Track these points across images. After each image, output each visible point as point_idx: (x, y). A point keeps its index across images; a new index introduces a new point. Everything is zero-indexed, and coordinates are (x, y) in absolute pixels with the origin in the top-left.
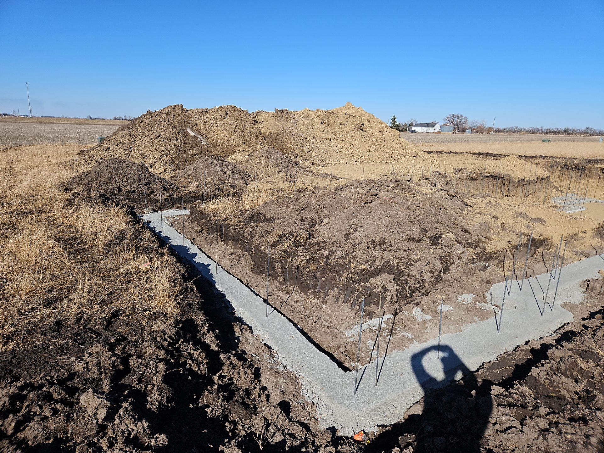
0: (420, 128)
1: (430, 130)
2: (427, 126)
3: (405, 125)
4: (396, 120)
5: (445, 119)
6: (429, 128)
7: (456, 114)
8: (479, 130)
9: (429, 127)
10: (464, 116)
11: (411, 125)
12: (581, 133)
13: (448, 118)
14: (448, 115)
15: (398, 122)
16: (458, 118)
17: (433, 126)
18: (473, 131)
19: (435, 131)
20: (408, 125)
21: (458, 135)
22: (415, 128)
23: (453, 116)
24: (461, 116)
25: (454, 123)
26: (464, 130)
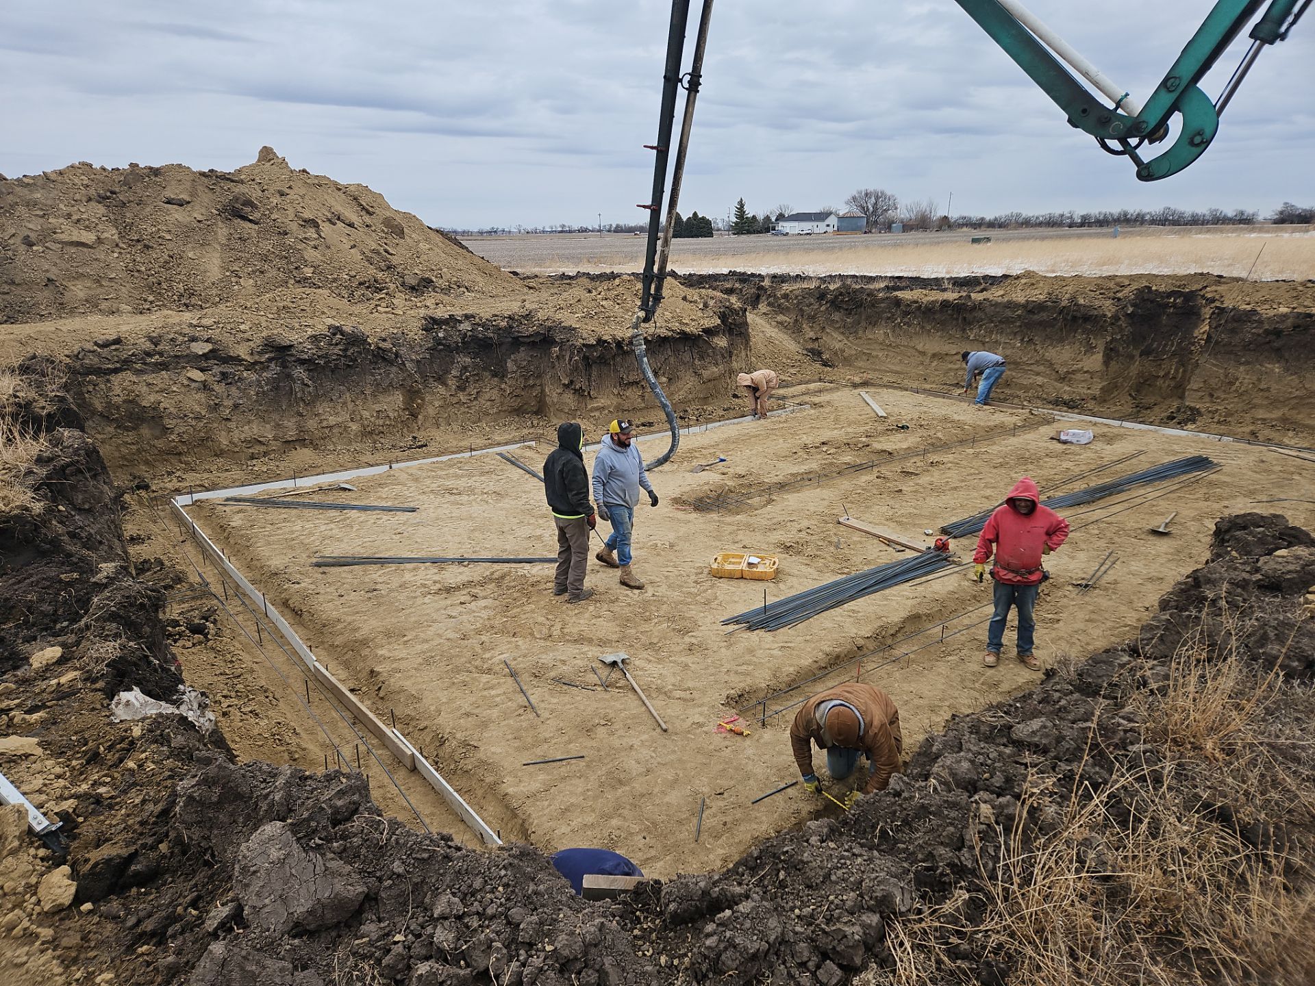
0: (795, 224)
1: (820, 227)
2: (811, 220)
3: (767, 218)
4: (745, 208)
5: (847, 203)
6: (815, 224)
7: (871, 188)
8: (921, 224)
9: (815, 220)
10: (888, 193)
11: (781, 217)
12: (1154, 222)
13: (854, 199)
14: (855, 193)
15: (750, 212)
16: (877, 198)
17: (823, 220)
18: (907, 227)
19: (830, 229)
20: (773, 219)
21: (875, 237)
22: (785, 224)
23: (866, 194)
24: (882, 193)
25: (868, 209)
26: (888, 226)
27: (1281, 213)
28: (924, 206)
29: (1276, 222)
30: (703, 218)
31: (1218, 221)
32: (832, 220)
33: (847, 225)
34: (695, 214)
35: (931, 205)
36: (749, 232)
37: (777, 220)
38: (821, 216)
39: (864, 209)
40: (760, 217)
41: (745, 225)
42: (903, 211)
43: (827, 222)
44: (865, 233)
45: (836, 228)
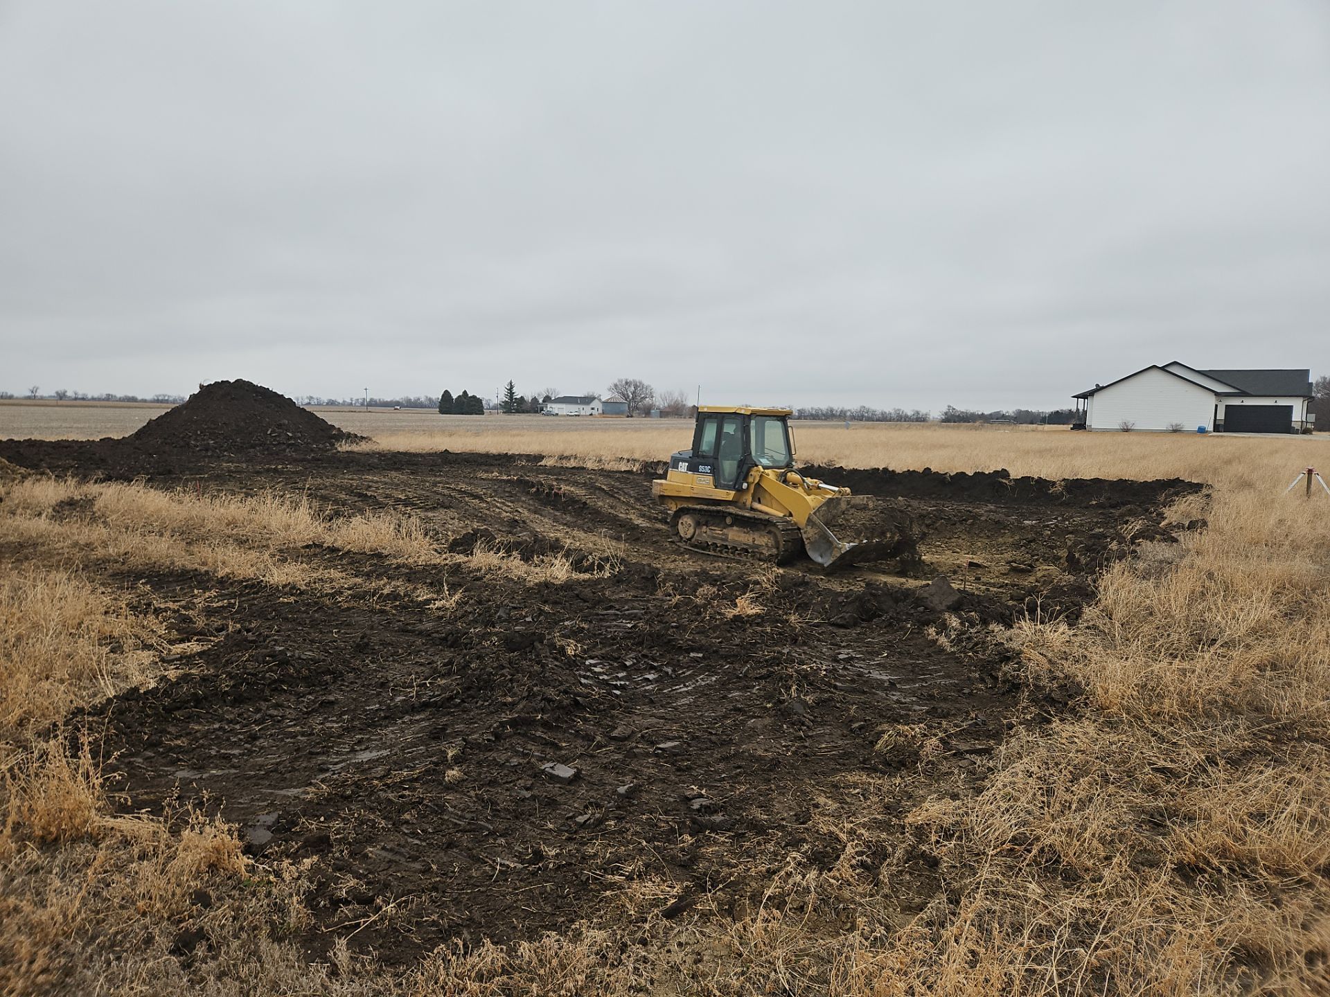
0: (563, 406)
1: (586, 410)
2: (577, 403)
3: (535, 400)
4: (514, 390)
5: (609, 390)
6: (581, 407)
7: (630, 379)
8: (674, 412)
9: (581, 403)
10: (646, 383)
11: (547, 399)
12: (853, 418)
13: (615, 386)
14: (616, 381)
16: (636, 387)
17: (588, 403)
18: (664, 414)
19: (594, 412)
20: (541, 401)
21: (636, 421)
22: (554, 406)
23: (627, 383)
24: (640, 383)
25: (628, 397)
26: (647, 412)
27: (946, 414)
28: (676, 396)
29: (944, 421)
30: (474, 397)
31: (901, 419)
32: (595, 404)
33: (611, 409)
34: (465, 392)
35: (682, 394)
36: (518, 411)
37: (544, 401)
38: (587, 400)
39: (625, 396)
40: (529, 398)
41: (514, 405)
42: (659, 402)
43: (592, 405)
44: (628, 417)
45: (600, 411)
